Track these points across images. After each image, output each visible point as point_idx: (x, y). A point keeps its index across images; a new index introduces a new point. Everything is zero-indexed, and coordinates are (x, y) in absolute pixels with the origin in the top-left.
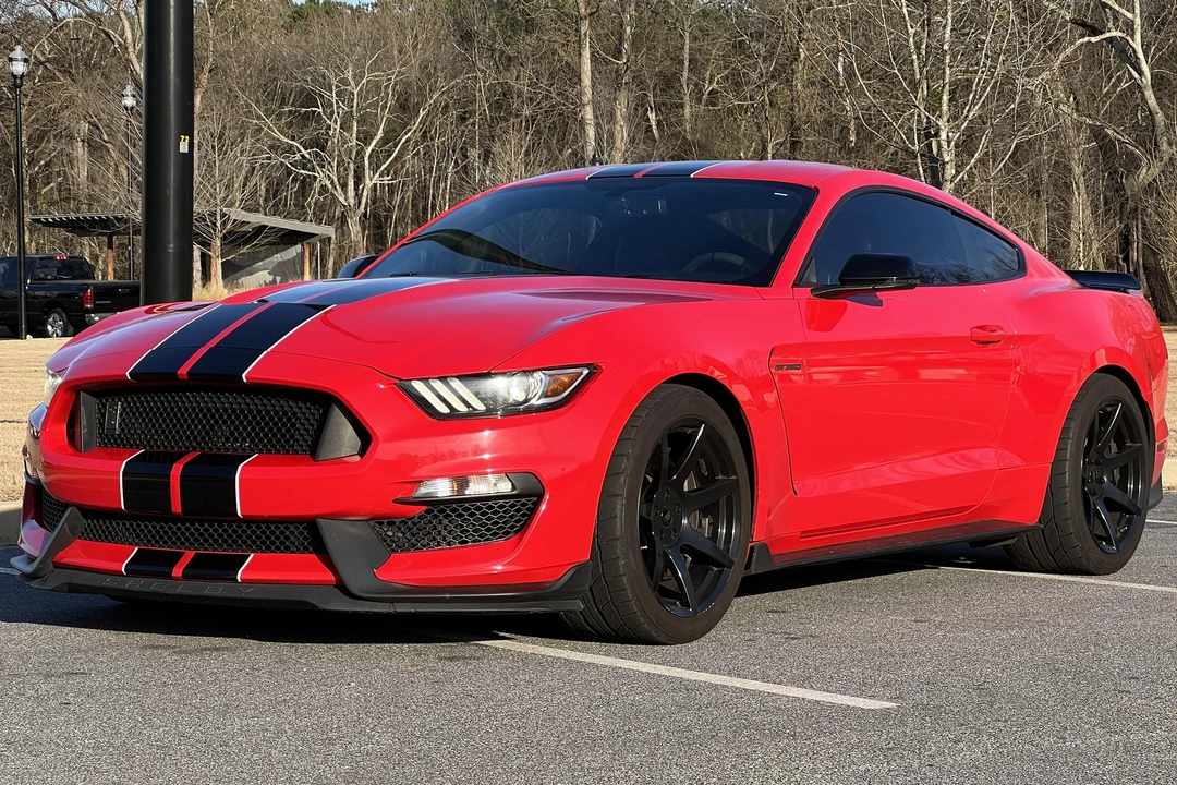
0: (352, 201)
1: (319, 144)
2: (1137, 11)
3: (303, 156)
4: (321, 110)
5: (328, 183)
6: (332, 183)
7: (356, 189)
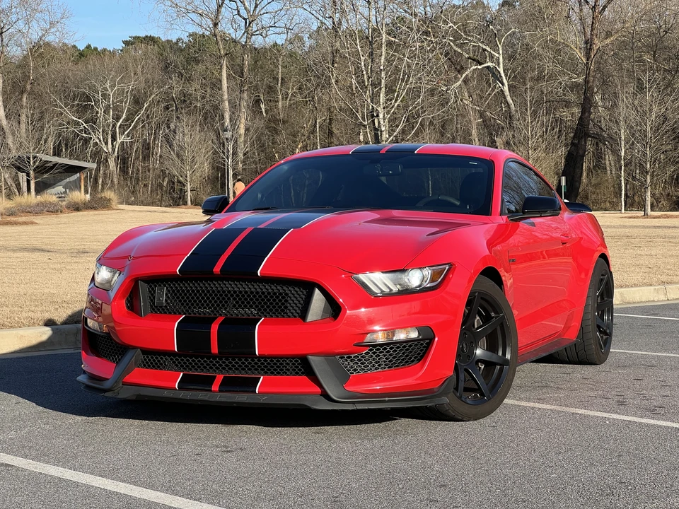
0: (110, 150)
1: (93, 121)
2: (501, 52)
3: (84, 127)
4: (93, 103)
5: (98, 141)
6: (100, 141)
7: (112, 144)
